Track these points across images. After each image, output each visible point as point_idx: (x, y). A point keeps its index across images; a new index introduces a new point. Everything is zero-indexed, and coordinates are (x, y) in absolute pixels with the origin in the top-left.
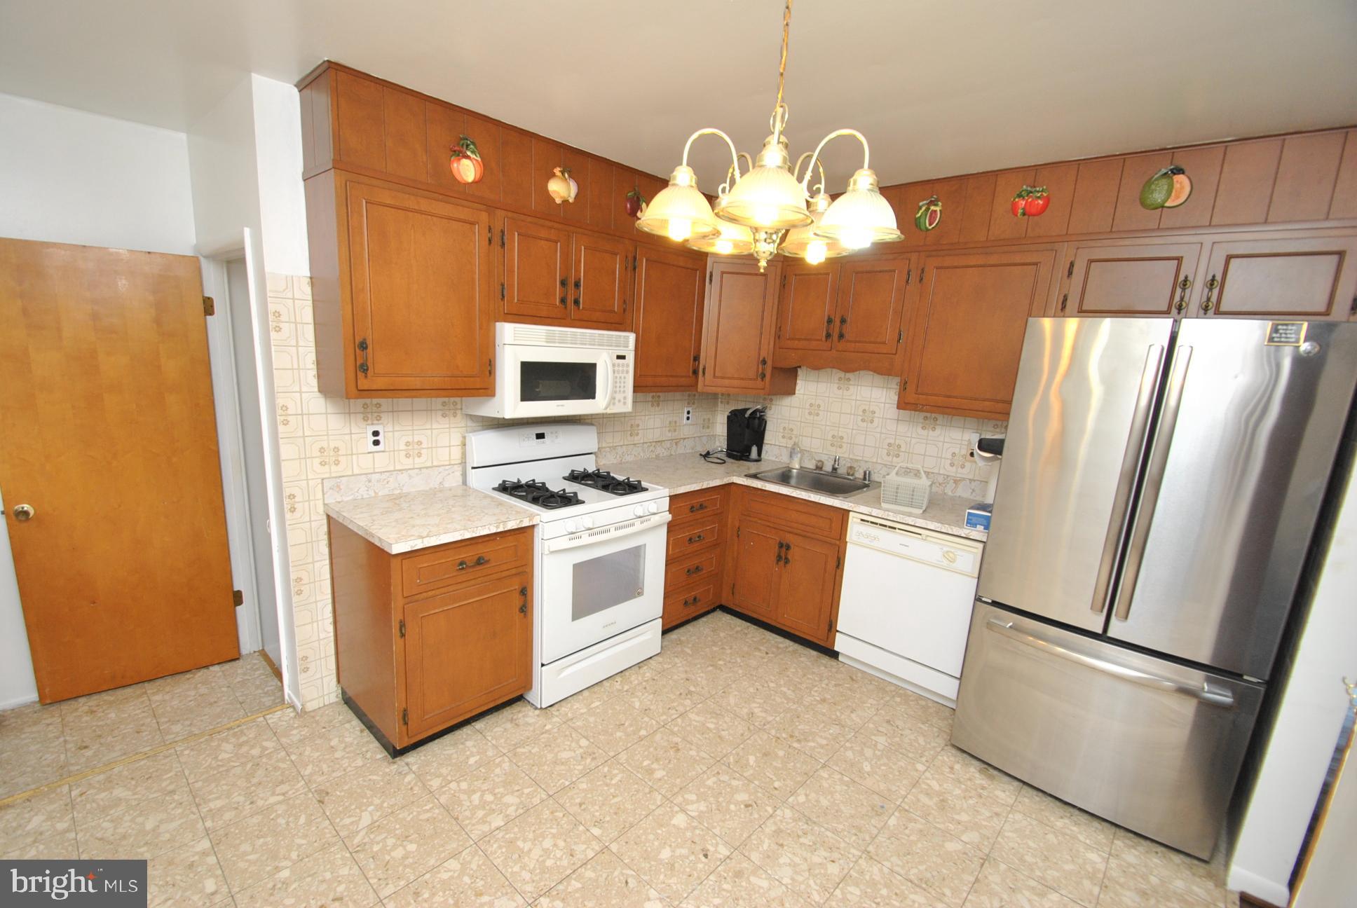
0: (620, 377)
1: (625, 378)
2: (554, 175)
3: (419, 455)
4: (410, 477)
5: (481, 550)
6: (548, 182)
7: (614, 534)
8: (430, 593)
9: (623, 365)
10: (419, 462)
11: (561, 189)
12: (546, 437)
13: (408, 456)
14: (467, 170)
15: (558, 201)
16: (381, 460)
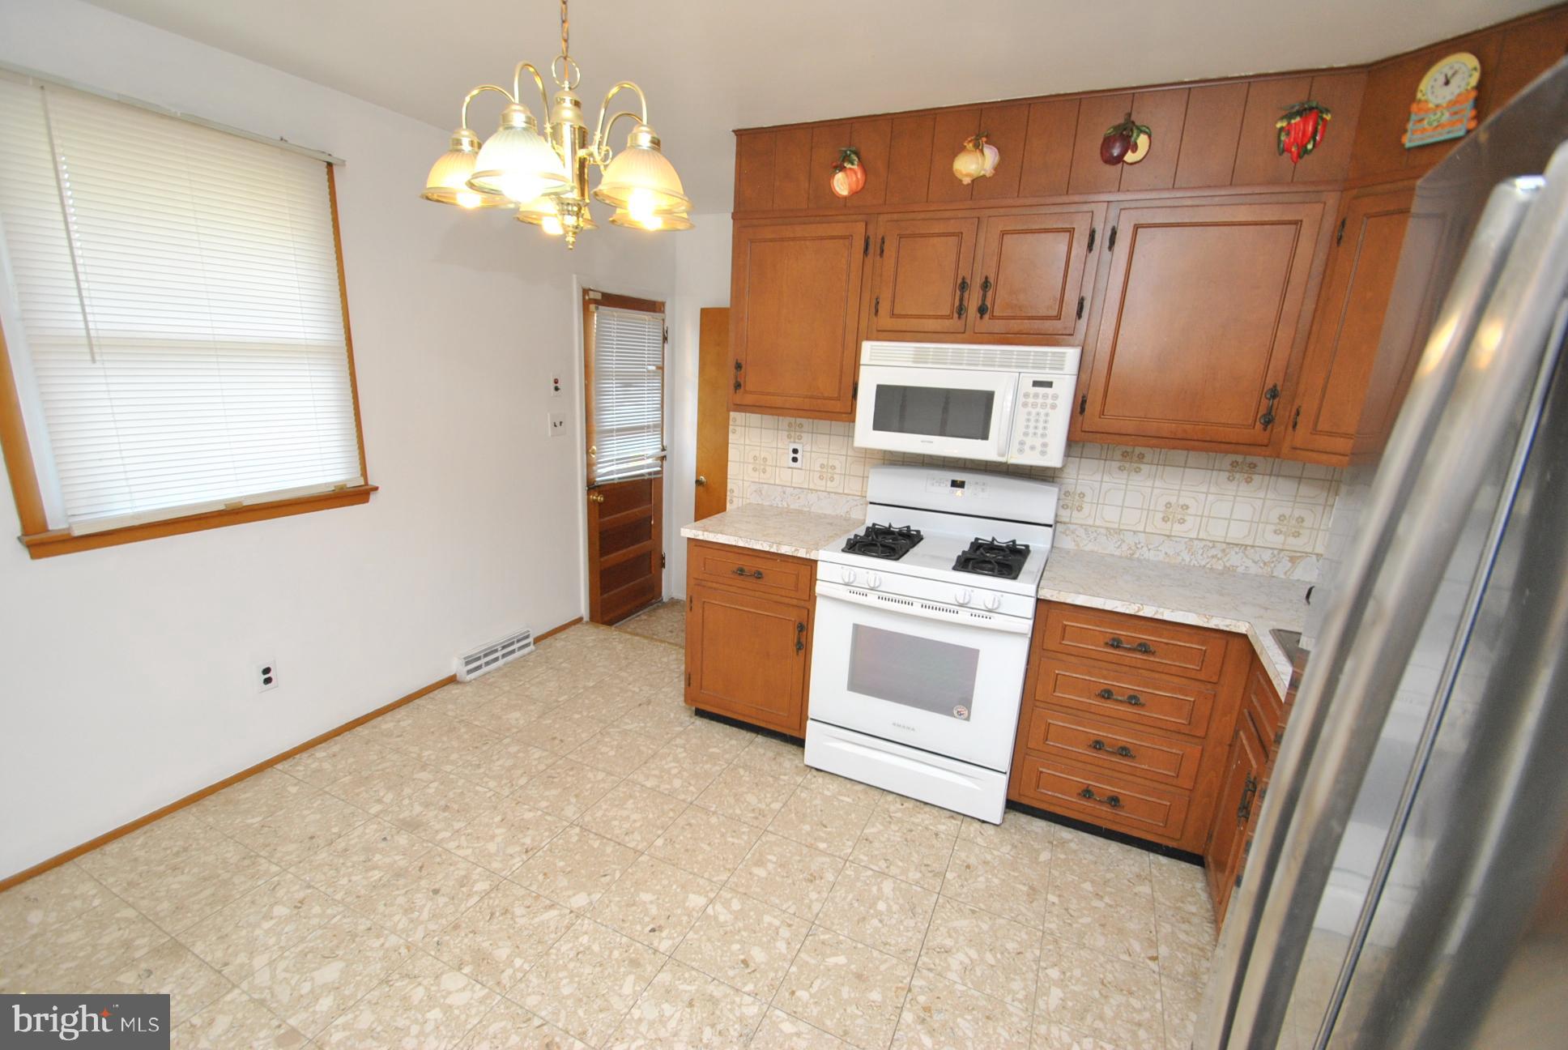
0: (1038, 414)
1: (1047, 415)
2: (962, 149)
3: (832, 479)
4: (819, 499)
5: (760, 565)
6: (953, 161)
7: (916, 610)
8: (714, 585)
9: (1045, 396)
10: (831, 486)
11: (974, 164)
12: (966, 486)
13: (821, 478)
14: (842, 184)
15: (967, 181)
16: (798, 478)
